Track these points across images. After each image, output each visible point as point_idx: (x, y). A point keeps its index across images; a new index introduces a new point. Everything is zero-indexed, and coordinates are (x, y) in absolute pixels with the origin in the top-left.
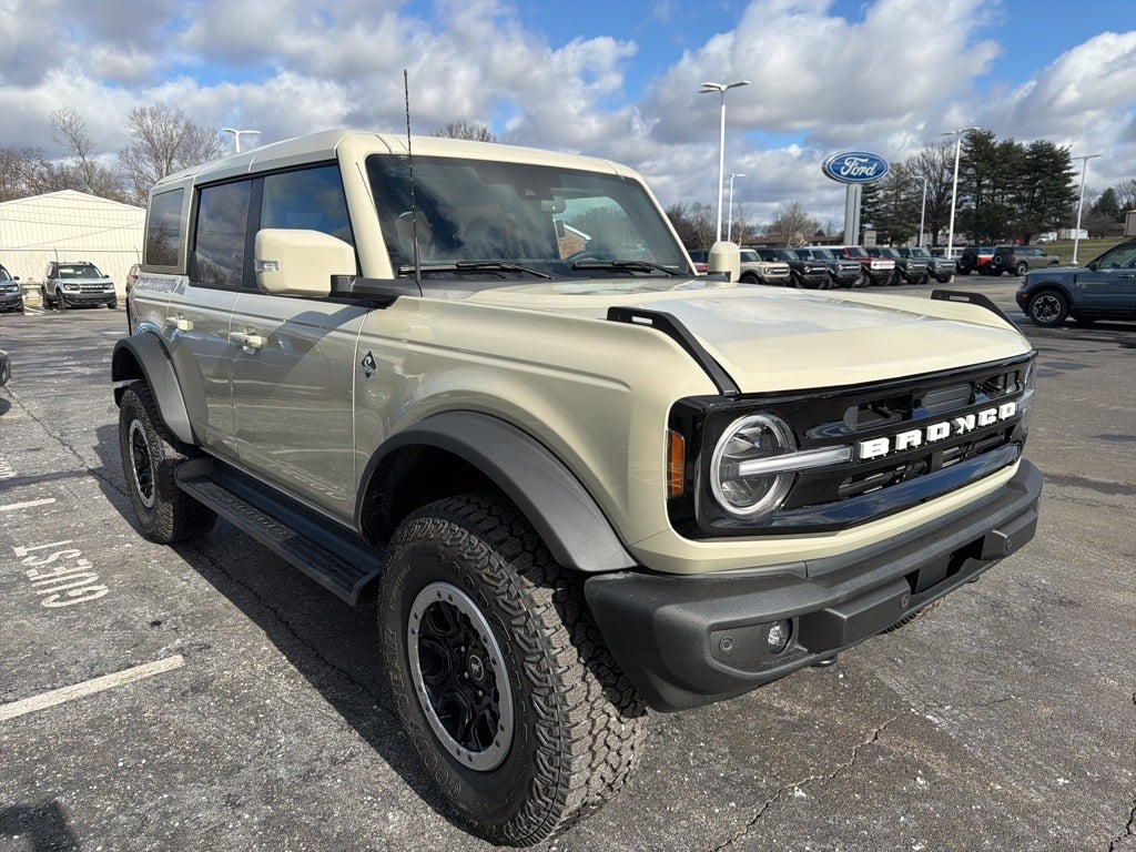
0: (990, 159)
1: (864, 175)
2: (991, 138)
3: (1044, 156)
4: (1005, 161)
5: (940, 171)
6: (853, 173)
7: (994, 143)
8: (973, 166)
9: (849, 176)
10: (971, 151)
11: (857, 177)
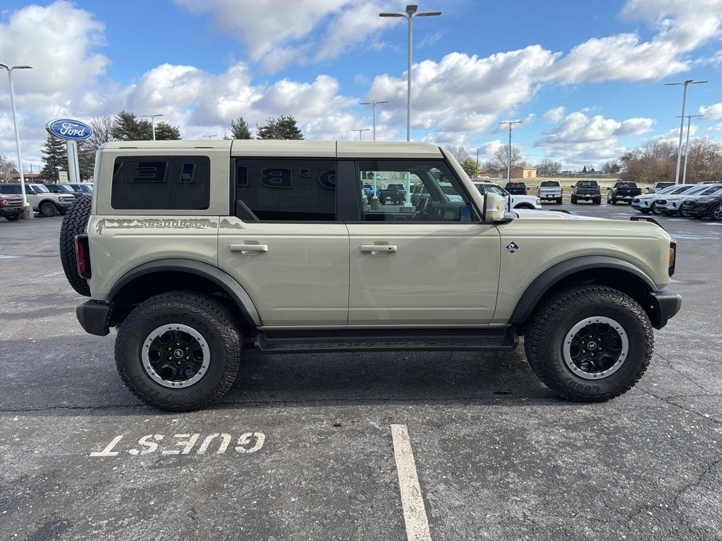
0: (136, 130)
1: (77, 135)
2: (134, 117)
3: (166, 131)
4: (145, 132)
5: (105, 135)
6: (69, 133)
7: (136, 121)
8: (126, 134)
9: (66, 134)
10: (124, 124)
11: (72, 136)
